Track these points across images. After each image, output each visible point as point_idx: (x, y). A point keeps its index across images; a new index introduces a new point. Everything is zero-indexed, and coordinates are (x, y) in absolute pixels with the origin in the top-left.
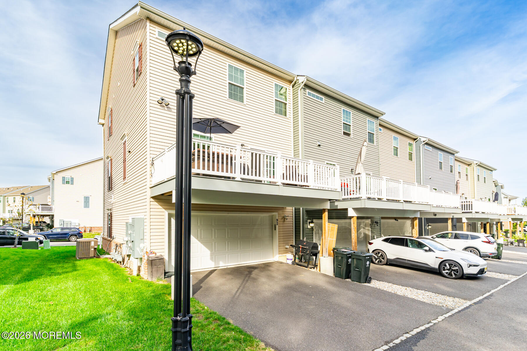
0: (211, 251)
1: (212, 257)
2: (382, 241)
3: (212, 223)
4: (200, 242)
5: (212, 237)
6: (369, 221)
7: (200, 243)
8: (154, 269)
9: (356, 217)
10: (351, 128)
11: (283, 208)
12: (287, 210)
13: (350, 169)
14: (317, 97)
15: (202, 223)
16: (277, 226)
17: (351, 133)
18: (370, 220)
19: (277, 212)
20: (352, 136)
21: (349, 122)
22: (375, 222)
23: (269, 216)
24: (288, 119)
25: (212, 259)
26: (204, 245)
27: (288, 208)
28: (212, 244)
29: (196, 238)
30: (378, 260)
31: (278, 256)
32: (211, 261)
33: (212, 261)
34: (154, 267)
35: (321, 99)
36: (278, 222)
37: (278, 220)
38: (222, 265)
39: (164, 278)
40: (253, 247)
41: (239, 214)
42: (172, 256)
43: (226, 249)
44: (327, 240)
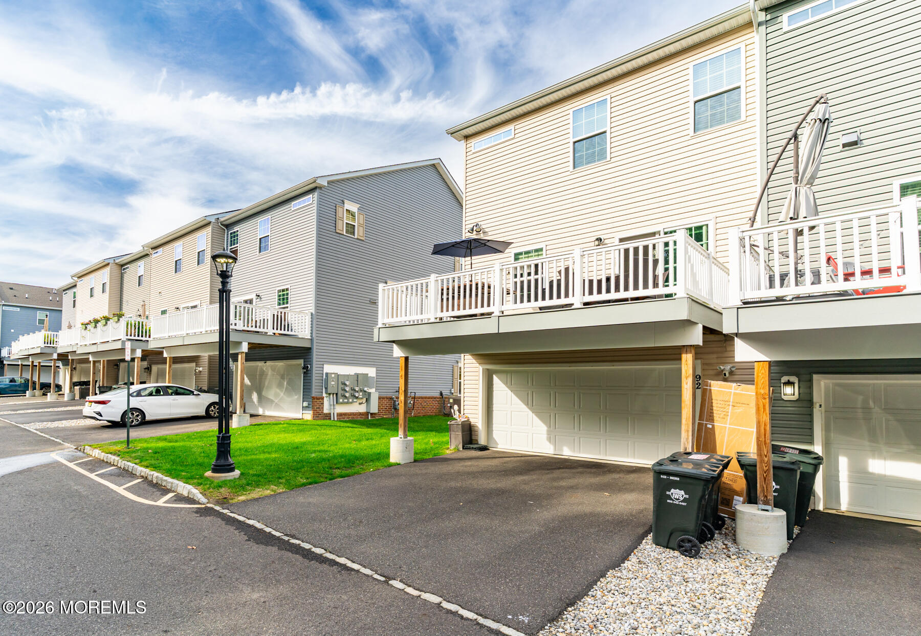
0: (549, 426)
1: (550, 437)
3: (550, 383)
4: (531, 411)
5: (550, 405)
7: (532, 413)
8: (452, 435)
15: (534, 383)
25: (549, 439)
28: (550, 416)
29: (525, 405)
32: (548, 443)
33: (550, 442)
34: (453, 433)
36: (700, 382)
37: (700, 377)
38: (567, 452)
39: (463, 449)
40: (636, 432)
41: (592, 366)
42: (494, 426)
43: (574, 428)
44: (688, 427)
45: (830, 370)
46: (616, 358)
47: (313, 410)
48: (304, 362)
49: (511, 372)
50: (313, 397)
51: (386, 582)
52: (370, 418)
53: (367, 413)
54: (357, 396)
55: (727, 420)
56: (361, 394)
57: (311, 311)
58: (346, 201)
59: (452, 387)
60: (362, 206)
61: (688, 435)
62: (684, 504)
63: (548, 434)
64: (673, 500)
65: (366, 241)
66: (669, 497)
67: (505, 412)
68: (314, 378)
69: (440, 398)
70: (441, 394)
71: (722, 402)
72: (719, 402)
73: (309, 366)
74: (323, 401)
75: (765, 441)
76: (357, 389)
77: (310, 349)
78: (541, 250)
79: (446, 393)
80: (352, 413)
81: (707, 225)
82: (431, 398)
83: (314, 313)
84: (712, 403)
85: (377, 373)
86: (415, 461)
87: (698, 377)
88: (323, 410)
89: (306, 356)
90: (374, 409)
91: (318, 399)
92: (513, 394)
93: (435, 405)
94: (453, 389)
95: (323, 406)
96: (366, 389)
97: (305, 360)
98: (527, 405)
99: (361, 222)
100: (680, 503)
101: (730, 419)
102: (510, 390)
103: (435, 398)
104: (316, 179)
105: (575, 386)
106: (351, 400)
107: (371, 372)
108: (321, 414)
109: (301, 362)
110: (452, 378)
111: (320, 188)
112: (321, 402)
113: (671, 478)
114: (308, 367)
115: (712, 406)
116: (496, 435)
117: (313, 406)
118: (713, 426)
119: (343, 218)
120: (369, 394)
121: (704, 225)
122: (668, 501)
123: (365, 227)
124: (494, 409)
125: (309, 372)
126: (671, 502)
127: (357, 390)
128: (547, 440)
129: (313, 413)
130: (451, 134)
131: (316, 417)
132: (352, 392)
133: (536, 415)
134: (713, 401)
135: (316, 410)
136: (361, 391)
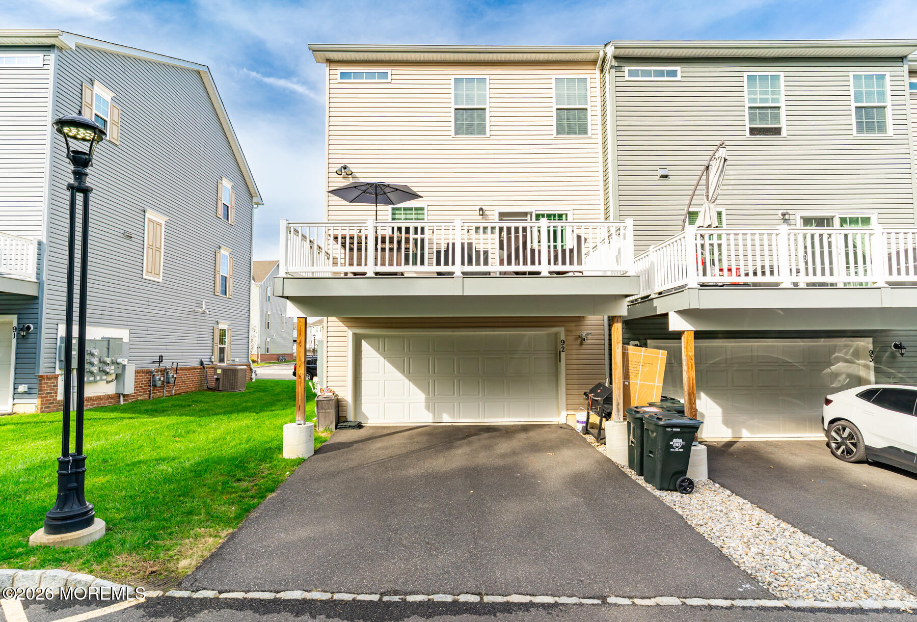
0: (428, 394)
1: (429, 406)
2: (857, 395)
3: (429, 348)
4: (407, 378)
5: (429, 372)
6: (867, 343)
7: (408, 381)
8: (321, 413)
9: (692, 334)
10: (783, 112)
11: (580, 319)
12: (587, 321)
13: (780, 215)
14: (660, 73)
15: (411, 348)
16: (563, 354)
17: (783, 124)
18: (871, 340)
19: (563, 326)
20: (784, 133)
21: (777, 100)
22: (896, 346)
23: (549, 335)
24: (590, 138)
25: (428, 408)
26: (414, 383)
27: (590, 317)
28: (429, 383)
29: (401, 372)
30: (843, 447)
31: (564, 413)
32: (427, 412)
33: (429, 410)
34: (321, 411)
35: (673, 73)
36: (564, 346)
37: (564, 342)
38: (447, 419)
39: (336, 429)
40: (511, 393)
41: (475, 332)
42: (363, 398)
43: (454, 393)
44: (620, 385)
45: (656, 336)
46: (496, 324)
47: (42, 398)
48: (19, 319)
49: (384, 337)
50: (41, 376)
51: (604, 602)
52: (122, 402)
53: (118, 396)
54: (108, 371)
55: (638, 377)
56: (113, 367)
57: (39, 238)
58: (96, 83)
59: (211, 354)
60: (117, 97)
61: (620, 392)
62: (682, 450)
63: (426, 403)
64: (674, 449)
65: (120, 147)
66: (672, 447)
67: (378, 382)
68: (43, 345)
69: (201, 369)
70: (202, 363)
71: (635, 363)
72: (633, 363)
73: (31, 325)
74: (57, 382)
75: (693, 392)
76: (108, 360)
77: (36, 298)
78: (422, 209)
79: (206, 361)
80: (98, 397)
81: (566, 215)
82: (192, 369)
83: (44, 241)
84: (629, 364)
85: (130, 337)
86: (316, 452)
87: (562, 342)
88: (56, 396)
89: (26, 307)
90: (129, 387)
91: (49, 379)
92: (386, 362)
93: (195, 377)
94: (213, 357)
95: (57, 389)
96: (119, 360)
97: (21, 316)
98: (403, 372)
99: (116, 119)
100: (679, 450)
101: (641, 376)
102: (383, 357)
103: (196, 369)
104: (61, 33)
105: (454, 351)
106: (98, 378)
107: (123, 334)
108: (53, 403)
109: (13, 319)
110: (212, 343)
111: (60, 49)
112: (54, 383)
113: (674, 430)
114: (29, 328)
115: (628, 366)
116: (366, 408)
117: (39, 391)
118: (629, 382)
119: (91, 105)
120: (124, 366)
121: (564, 214)
122: (671, 450)
123: (120, 127)
124: (363, 379)
125: (32, 336)
126: (673, 450)
127: (108, 362)
128: (426, 408)
129: (42, 401)
130: (313, 51)
131: (46, 408)
132: (101, 365)
133: (413, 383)
134: (630, 362)
135: (45, 397)
136: (113, 363)
